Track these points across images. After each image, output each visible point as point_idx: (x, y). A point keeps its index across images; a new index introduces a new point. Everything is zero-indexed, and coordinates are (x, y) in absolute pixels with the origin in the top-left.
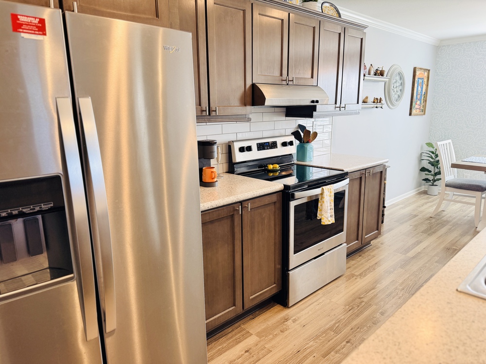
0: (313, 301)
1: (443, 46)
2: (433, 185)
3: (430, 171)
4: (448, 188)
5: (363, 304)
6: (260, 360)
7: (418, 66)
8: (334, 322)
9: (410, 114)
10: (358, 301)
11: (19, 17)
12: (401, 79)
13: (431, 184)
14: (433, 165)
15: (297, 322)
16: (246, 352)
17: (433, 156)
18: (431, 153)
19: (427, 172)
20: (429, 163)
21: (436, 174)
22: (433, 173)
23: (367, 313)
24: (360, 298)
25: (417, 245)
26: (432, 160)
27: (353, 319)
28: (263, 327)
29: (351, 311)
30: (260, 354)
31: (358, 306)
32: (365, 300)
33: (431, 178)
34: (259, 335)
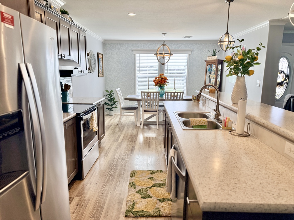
0: (93, 173)
1: (106, 43)
2: (111, 111)
3: (109, 104)
4: (123, 110)
5: (115, 165)
6: (87, 205)
7: (99, 52)
8: (108, 177)
9: (99, 76)
10: (112, 165)
11: (4, 14)
12: (94, 58)
13: (110, 110)
14: (110, 101)
15: (92, 184)
16: (77, 205)
17: (109, 96)
18: (108, 95)
19: (108, 105)
20: (108, 100)
21: (112, 105)
22: (110, 104)
23: (119, 168)
24: (112, 164)
25: (120, 137)
26: (109, 99)
27: (115, 173)
28: (77, 192)
29: (112, 170)
30: (85, 203)
31: (114, 167)
32: (115, 164)
33: (110, 107)
34: (77, 196)
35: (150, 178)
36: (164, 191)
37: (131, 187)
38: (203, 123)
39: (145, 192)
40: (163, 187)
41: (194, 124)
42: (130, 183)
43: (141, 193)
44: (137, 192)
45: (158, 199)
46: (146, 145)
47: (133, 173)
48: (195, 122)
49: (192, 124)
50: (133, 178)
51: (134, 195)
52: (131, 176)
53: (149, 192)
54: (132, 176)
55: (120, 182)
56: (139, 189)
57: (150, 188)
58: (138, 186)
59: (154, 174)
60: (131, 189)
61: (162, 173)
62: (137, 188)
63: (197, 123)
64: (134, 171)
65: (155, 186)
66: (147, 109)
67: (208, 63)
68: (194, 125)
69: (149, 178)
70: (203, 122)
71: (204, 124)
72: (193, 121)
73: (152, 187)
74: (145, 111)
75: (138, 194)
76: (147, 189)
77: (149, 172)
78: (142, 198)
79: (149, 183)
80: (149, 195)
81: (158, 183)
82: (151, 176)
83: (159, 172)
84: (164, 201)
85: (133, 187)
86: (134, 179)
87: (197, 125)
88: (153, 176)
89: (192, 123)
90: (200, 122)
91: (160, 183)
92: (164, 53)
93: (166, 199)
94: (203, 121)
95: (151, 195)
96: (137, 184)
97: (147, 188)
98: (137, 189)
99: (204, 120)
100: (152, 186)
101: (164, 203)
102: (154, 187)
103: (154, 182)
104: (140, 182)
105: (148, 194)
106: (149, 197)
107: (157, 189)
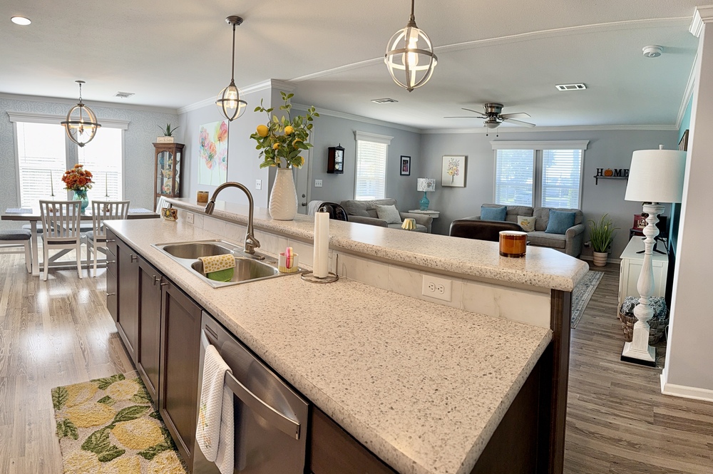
35: (103, 401)
36: (144, 426)
37: (66, 435)
38: (228, 265)
39: (103, 441)
40: (137, 416)
41: (210, 270)
42: (59, 426)
43: (94, 448)
44: (84, 448)
45: (140, 453)
46: (67, 319)
47: (57, 396)
48: (213, 265)
49: (208, 270)
50: (64, 408)
51: (80, 458)
52: (55, 406)
53: (114, 440)
54: (57, 405)
55: (32, 426)
56: (87, 438)
57: (112, 426)
58: (81, 429)
59: (107, 386)
60: (67, 442)
61: (123, 381)
62: (80, 436)
63: (217, 267)
64: (59, 388)
65: (122, 419)
66: (53, 239)
67: (159, 148)
68: (212, 271)
69: (100, 401)
70: (226, 264)
71: (230, 266)
72: (209, 263)
73: (113, 422)
74: (50, 243)
75: (89, 453)
76: (106, 432)
77: (96, 385)
78: (101, 461)
79: (105, 415)
80: (115, 447)
81: (124, 410)
82: (102, 394)
83: (117, 379)
84: (154, 454)
85: (69, 434)
86: (65, 412)
87: (216, 270)
88: (107, 392)
89: (207, 268)
90: (221, 263)
91: (129, 408)
92: (82, 121)
93: (157, 446)
94: (228, 261)
95: (120, 447)
96: (76, 424)
97: (104, 429)
98: (83, 439)
99: (229, 259)
100: (113, 420)
101: (156, 458)
102: (120, 421)
103: (115, 409)
104: (85, 417)
105: (111, 445)
106: (119, 453)
107: (128, 425)
